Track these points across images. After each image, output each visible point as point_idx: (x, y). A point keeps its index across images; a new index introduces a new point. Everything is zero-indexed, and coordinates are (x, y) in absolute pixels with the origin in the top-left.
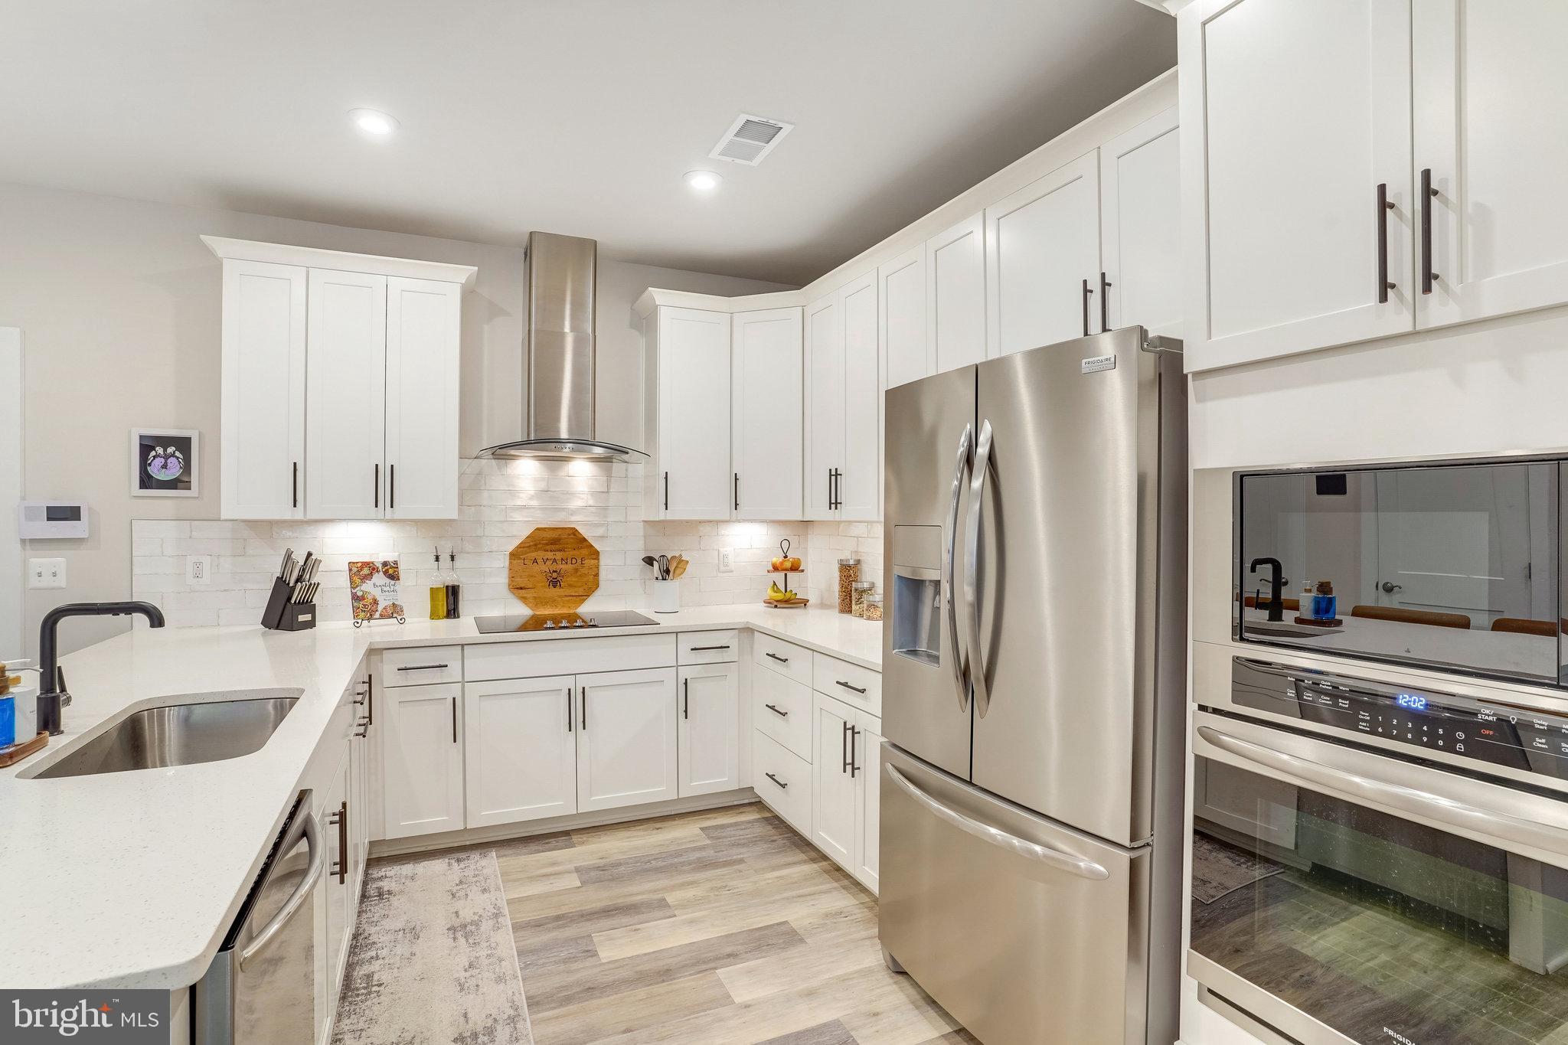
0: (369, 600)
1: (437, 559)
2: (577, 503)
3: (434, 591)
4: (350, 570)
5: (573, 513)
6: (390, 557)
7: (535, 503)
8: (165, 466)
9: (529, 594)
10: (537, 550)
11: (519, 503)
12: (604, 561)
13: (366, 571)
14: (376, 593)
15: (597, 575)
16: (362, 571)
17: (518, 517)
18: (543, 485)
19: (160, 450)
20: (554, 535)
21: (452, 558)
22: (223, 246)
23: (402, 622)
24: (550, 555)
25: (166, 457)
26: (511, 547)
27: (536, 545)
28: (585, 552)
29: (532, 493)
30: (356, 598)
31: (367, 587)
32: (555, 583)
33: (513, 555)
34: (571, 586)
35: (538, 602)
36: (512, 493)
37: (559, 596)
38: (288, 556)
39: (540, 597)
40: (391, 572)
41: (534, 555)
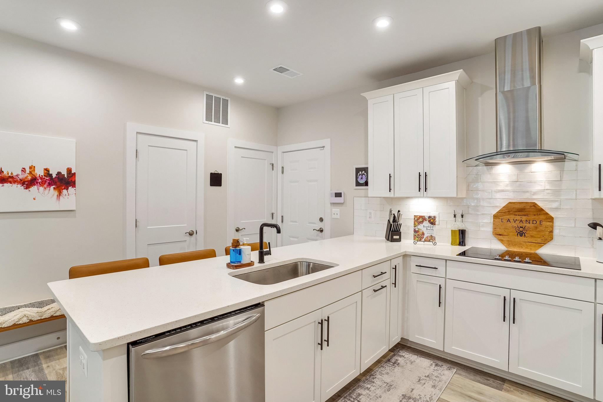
0: (420, 233)
1: (455, 216)
2: (538, 188)
3: (453, 232)
4: (414, 219)
5: (535, 194)
6: (432, 215)
7: (509, 188)
8: (362, 178)
9: (505, 238)
10: (509, 214)
11: (500, 188)
12: (557, 224)
13: (421, 220)
14: (424, 230)
15: (552, 232)
16: (419, 220)
17: (498, 195)
18: (514, 178)
19: (361, 172)
20: (521, 206)
21: (462, 216)
22: (366, 95)
23: (435, 244)
24: (518, 218)
25: (362, 175)
26: (495, 211)
27: (509, 212)
28: (542, 217)
29: (507, 183)
30: (415, 231)
31: (420, 227)
32: (521, 234)
33: (495, 217)
34: (532, 236)
35: (509, 243)
36: (495, 183)
37: (525, 242)
38: (392, 212)
39: (511, 241)
40: (432, 221)
41: (508, 217)
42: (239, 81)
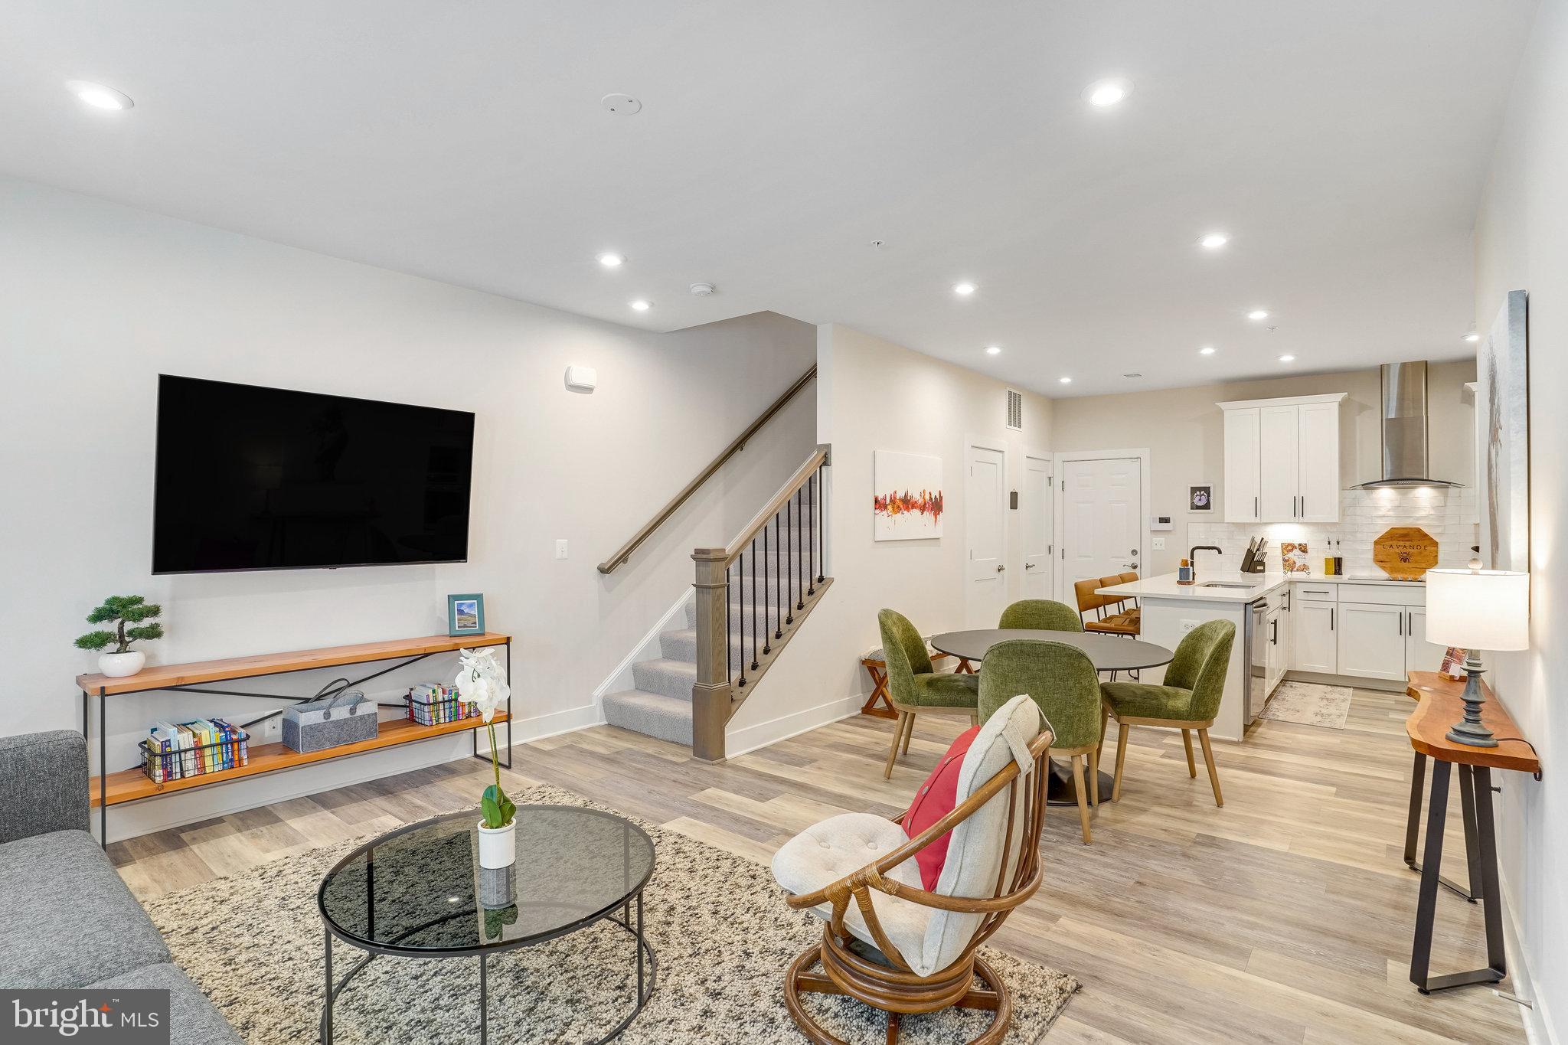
0: (1291, 561)
1: (1329, 543)
2: (1423, 513)
3: (1327, 560)
4: (1282, 547)
5: (1418, 519)
6: (1303, 542)
7: (1391, 513)
8: (1200, 499)
9: (1388, 565)
10: (1392, 540)
11: (1381, 513)
12: (1441, 548)
13: (1290, 548)
14: (1295, 559)
15: (1436, 556)
16: (1288, 548)
17: (1380, 521)
18: (1397, 503)
19: (1198, 493)
20: (1405, 532)
21: (1338, 543)
22: (1223, 405)
23: (1309, 572)
24: (1402, 543)
25: (1201, 495)
26: (1375, 538)
27: (1391, 537)
28: (1426, 542)
29: (1389, 507)
30: (1284, 560)
31: (1290, 555)
32: (1405, 560)
33: (1376, 543)
34: (1416, 562)
35: (1392, 570)
36: (1376, 508)
37: (1409, 568)
38: (1253, 539)
39: (1394, 567)
40: (1303, 549)
41: (1391, 543)
42: (1066, 380)
